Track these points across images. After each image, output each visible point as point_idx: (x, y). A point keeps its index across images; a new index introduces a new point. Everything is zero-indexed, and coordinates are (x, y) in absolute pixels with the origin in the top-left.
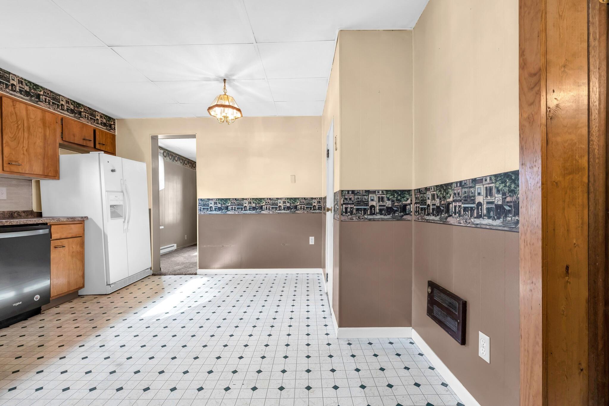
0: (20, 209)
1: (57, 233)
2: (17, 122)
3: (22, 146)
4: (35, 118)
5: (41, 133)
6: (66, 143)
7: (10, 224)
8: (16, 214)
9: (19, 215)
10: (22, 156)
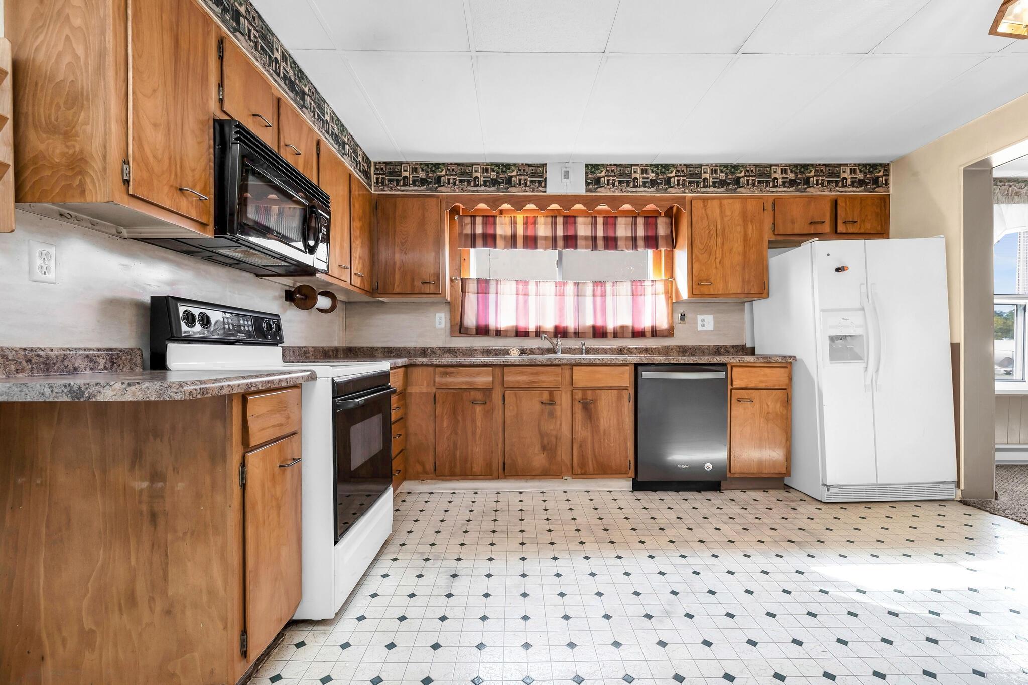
0: (729, 342)
1: (742, 379)
2: (709, 227)
3: (714, 258)
4: (732, 214)
5: (740, 232)
6: (779, 238)
7: (677, 362)
8: (723, 350)
9: (727, 351)
10: (714, 271)
